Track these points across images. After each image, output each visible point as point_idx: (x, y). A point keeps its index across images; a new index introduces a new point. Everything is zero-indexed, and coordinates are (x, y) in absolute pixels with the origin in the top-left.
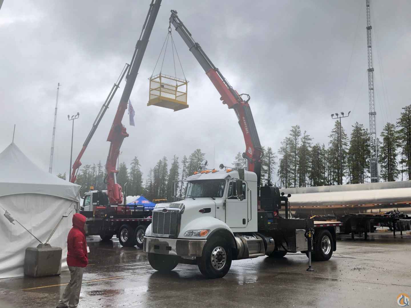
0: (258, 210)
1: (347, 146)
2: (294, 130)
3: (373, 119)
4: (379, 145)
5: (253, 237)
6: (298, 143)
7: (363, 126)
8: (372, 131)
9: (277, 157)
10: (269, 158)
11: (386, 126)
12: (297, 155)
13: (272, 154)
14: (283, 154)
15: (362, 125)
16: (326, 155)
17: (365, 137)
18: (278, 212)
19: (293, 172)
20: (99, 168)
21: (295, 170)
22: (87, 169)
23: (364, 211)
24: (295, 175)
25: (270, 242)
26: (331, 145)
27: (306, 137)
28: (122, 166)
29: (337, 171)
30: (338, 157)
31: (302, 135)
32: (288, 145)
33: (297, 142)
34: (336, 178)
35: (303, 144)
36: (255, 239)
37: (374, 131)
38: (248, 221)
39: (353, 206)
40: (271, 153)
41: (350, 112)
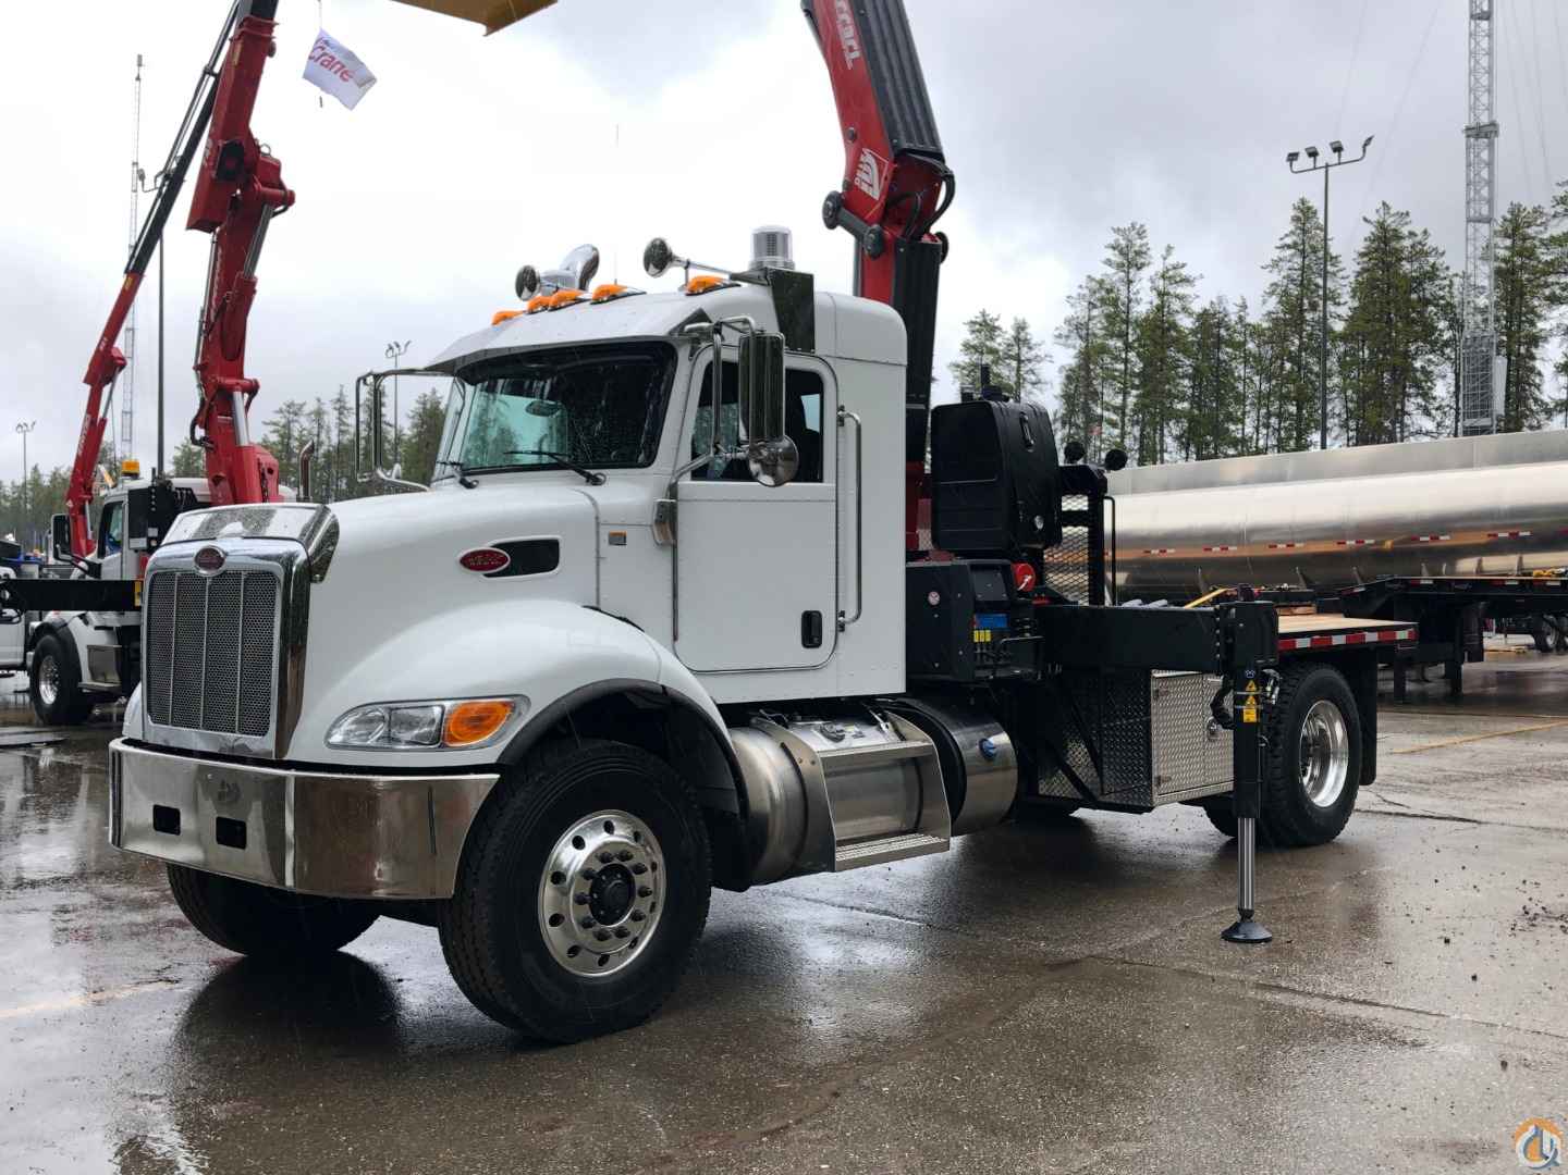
0: (912, 553)
1: (1339, 304)
2: (1123, 243)
3: (1485, 155)
4: (1469, 303)
5: (870, 731)
6: (1139, 296)
7: (1408, 220)
8: (1475, 212)
9: (1051, 357)
10: (1020, 361)
11: (1505, 220)
12: (1132, 349)
13: (1030, 348)
14: (1074, 347)
15: (1407, 214)
16: (1251, 346)
17: (1416, 265)
18: (1040, 570)
19: (1114, 417)
20: (341, 413)
21: (1121, 410)
22: (293, 421)
23: (1444, 566)
24: (1123, 428)
25: (987, 755)
26: (1273, 303)
27: (1171, 273)
28: (428, 406)
29: (1293, 409)
30: (1300, 350)
31: (1155, 266)
32: (1095, 307)
33: (1134, 294)
34: (1290, 438)
35: (1157, 302)
36: (884, 741)
37: (1485, 211)
38: (841, 627)
39: (1388, 544)
40: (1026, 342)
41: (1370, 139)
